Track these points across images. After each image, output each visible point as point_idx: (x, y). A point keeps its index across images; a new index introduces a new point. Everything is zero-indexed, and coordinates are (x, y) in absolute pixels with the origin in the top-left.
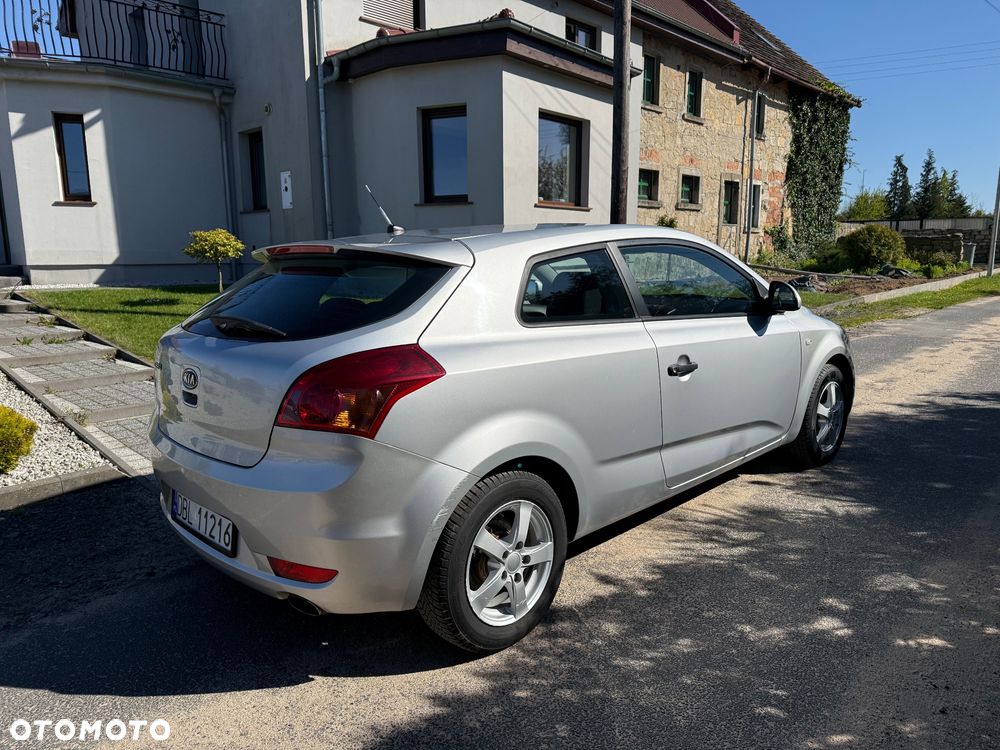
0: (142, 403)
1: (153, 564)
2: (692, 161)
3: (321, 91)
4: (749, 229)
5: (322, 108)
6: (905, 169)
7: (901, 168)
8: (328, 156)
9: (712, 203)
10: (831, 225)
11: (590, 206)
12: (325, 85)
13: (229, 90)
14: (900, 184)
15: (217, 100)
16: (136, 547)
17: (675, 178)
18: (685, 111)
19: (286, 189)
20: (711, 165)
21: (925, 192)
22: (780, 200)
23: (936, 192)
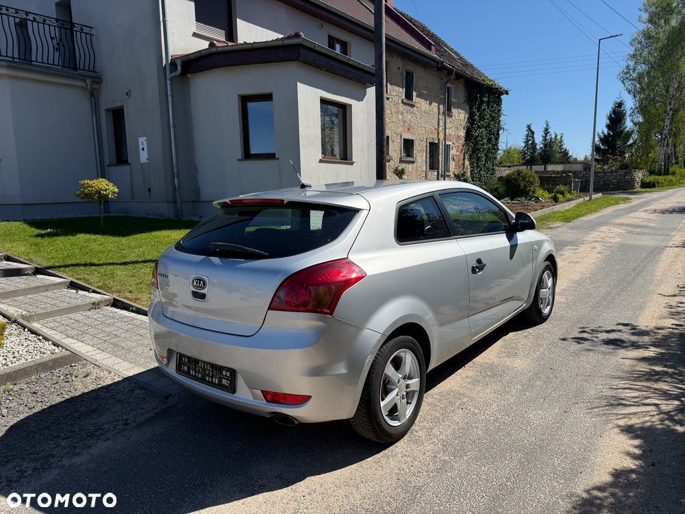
0: (70, 306)
1: (125, 418)
2: (409, 129)
3: (168, 82)
4: (445, 173)
5: (169, 93)
6: (533, 133)
7: (531, 133)
8: (174, 127)
9: (422, 156)
10: (493, 169)
11: (353, 160)
12: (171, 78)
13: (98, 80)
14: (530, 142)
15: (89, 86)
16: (108, 406)
17: (399, 141)
18: (404, 97)
19: (143, 149)
20: (420, 132)
21: (545, 147)
22: (462, 154)
23: (551, 147)
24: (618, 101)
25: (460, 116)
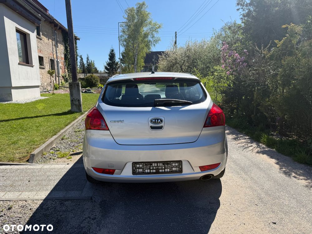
2: (40, 51)
4: (59, 75)
7: (82, 59)
9: (47, 66)
11: (33, 65)
14: (82, 63)
20: (46, 53)
21: (88, 66)
22: (64, 66)
23: (90, 66)
24: (112, 49)
25: (61, 48)
